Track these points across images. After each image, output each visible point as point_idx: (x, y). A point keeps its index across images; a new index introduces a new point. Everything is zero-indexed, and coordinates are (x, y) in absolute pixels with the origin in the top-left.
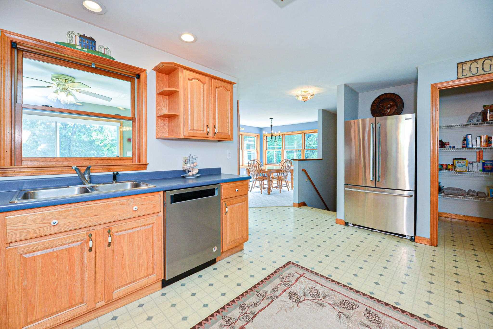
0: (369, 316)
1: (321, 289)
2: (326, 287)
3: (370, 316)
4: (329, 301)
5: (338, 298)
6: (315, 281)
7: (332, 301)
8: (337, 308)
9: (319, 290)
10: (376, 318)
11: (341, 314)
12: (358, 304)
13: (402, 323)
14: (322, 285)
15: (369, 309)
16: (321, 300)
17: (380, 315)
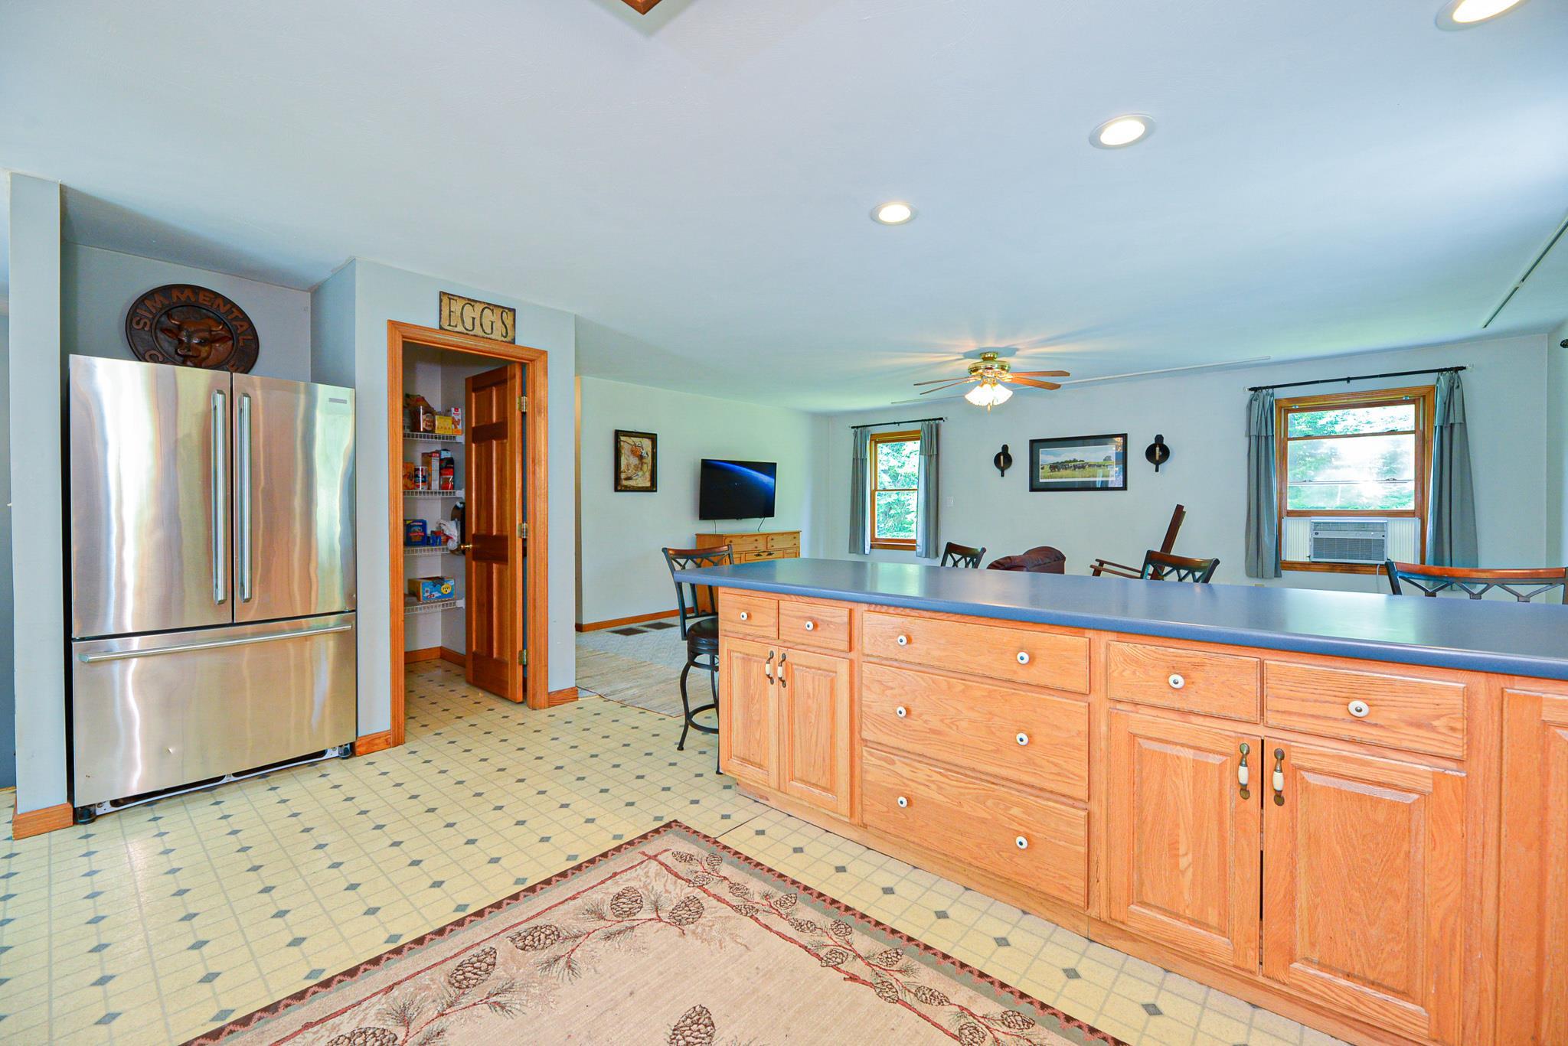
0: (532, 943)
1: (364, 1019)
2: (365, 1000)
3: (533, 940)
4: (431, 1013)
5: (434, 983)
6: (308, 1026)
7: (432, 1005)
8: (465, 1001)
9: (364, 1026)
10: (543, 933)
11: (494, 999)
12: (486, 947)
13: (573, 898)
14: (344, 1011)
15: (511, 933)
16: (410, 1035)
17: (540, 921)
